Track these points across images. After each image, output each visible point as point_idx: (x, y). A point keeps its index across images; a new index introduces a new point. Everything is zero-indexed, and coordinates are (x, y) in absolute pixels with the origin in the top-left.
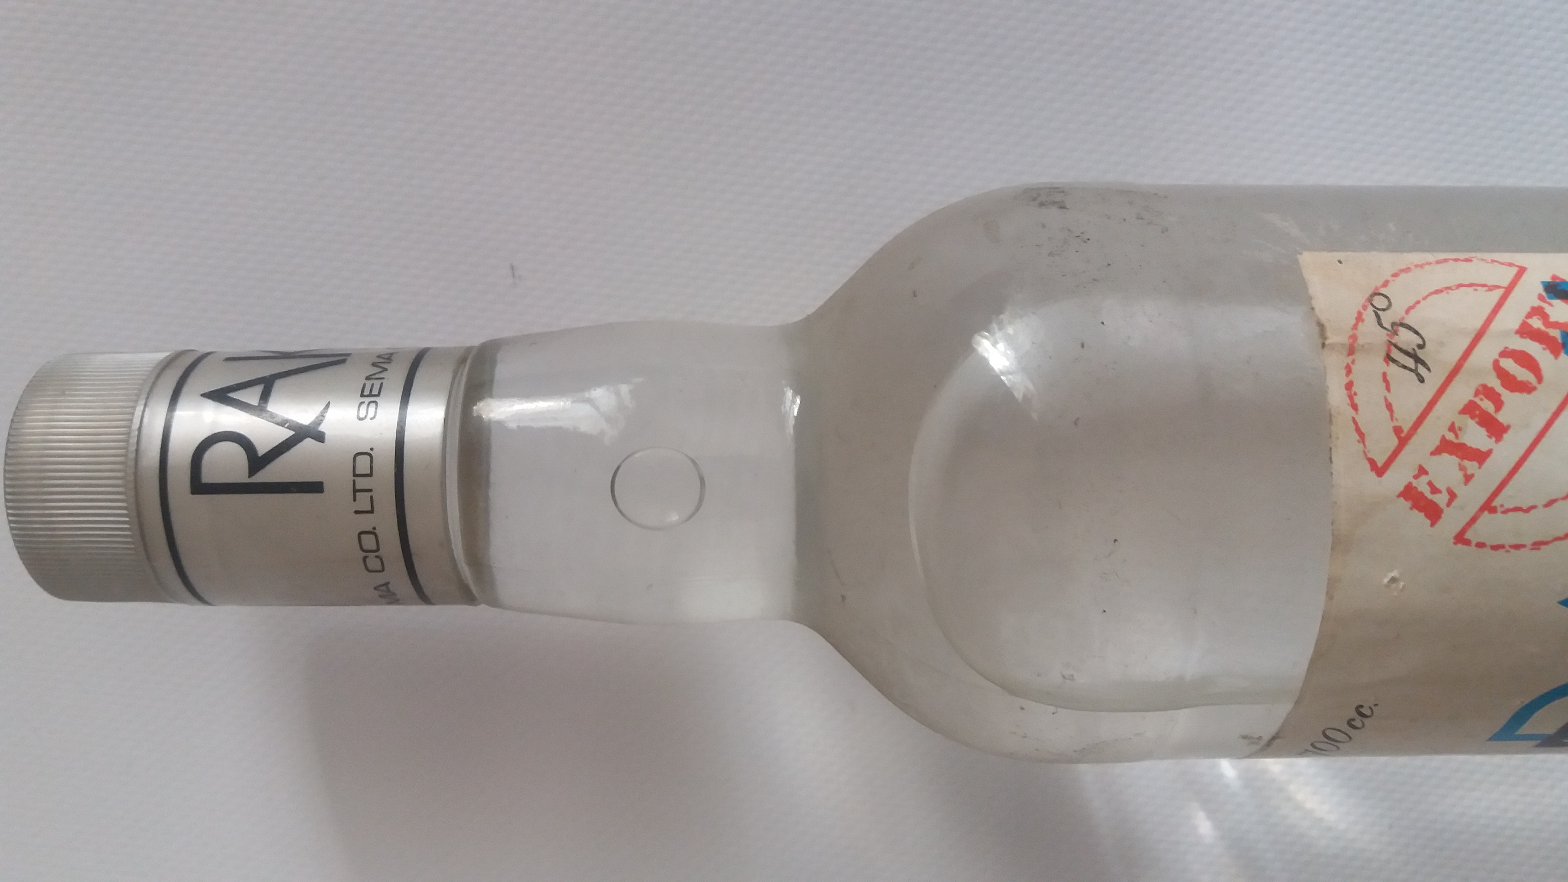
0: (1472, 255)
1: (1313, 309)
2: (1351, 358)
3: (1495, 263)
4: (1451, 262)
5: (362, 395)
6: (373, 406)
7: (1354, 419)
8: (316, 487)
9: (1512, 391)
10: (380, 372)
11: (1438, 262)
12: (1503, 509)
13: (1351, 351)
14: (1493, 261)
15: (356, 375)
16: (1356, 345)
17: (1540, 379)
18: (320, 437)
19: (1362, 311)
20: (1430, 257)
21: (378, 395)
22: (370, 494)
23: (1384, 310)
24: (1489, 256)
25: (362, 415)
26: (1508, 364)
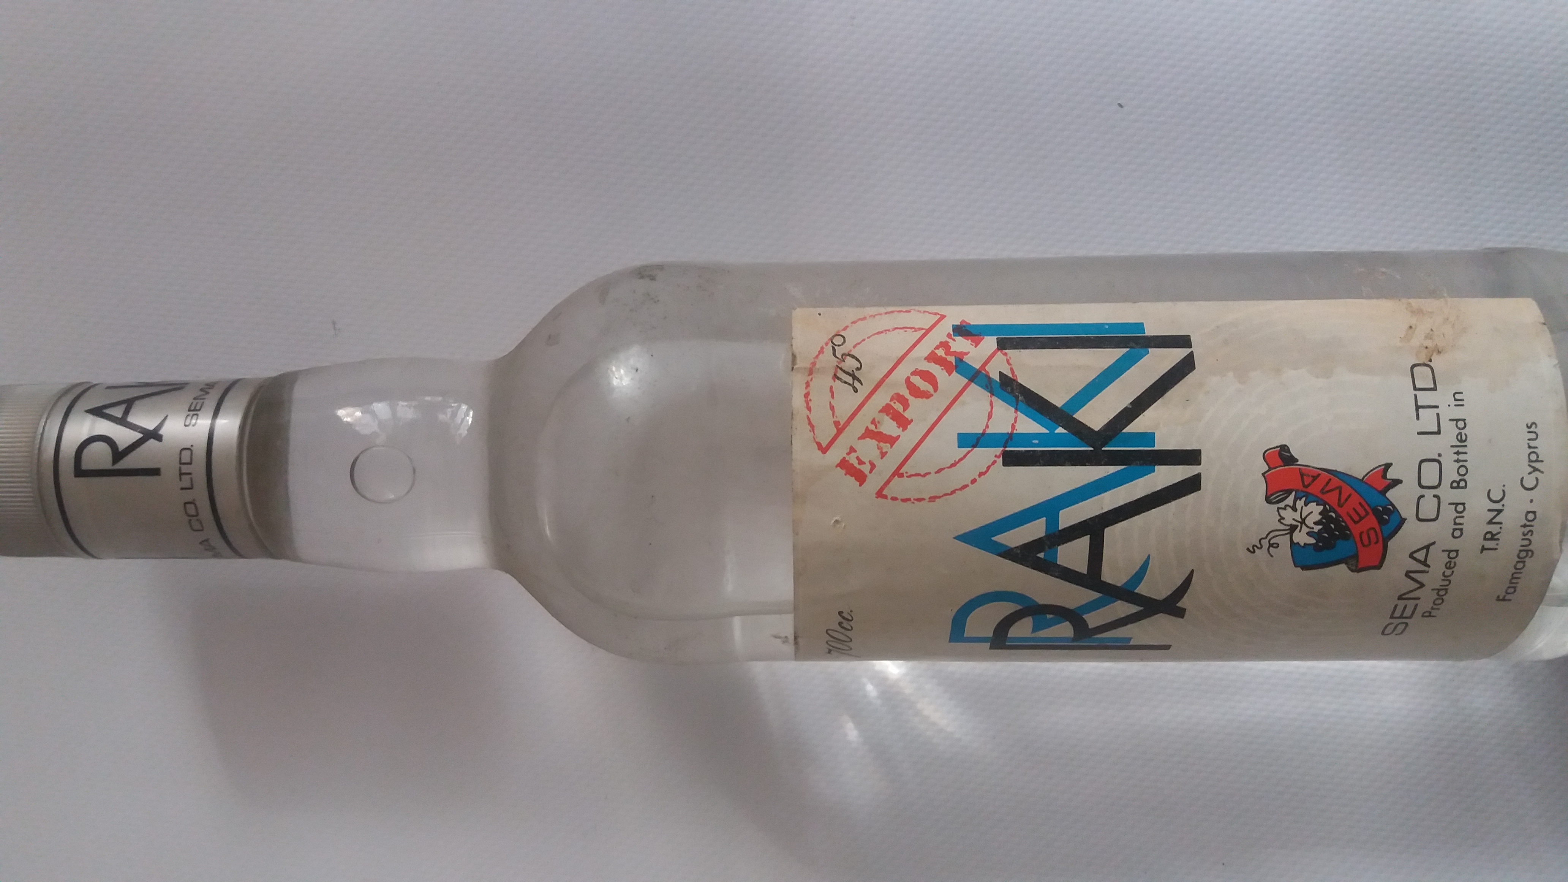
0: (913, 307)
1: (792, 345)
2: (811, 377)
3: (926, 313)
4: (896, 313)
5: (189, 410)
6: (195, 417)
7: (808, 417)
8: (155, 472)
9: (916, 397)
10: (203, 395)
11: (886, 313)
12: (908, 474)
13: (811, 372)
14: (925, 312)
15: (186, 397)
16: (814, 369)
17: (936, 389)
18: (159, 438)
19: (825, 346)
20: (883, 310)
21: (199, 410)
22: (190, 476)
23: (839, 345)
24: (922, 309)
25: (187, 424)
26: (917, 380)
